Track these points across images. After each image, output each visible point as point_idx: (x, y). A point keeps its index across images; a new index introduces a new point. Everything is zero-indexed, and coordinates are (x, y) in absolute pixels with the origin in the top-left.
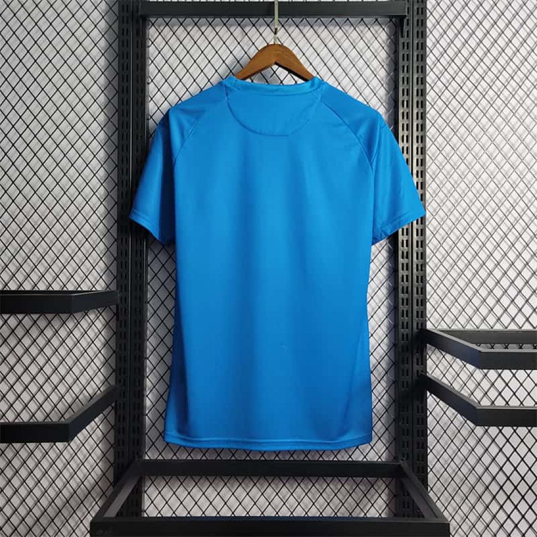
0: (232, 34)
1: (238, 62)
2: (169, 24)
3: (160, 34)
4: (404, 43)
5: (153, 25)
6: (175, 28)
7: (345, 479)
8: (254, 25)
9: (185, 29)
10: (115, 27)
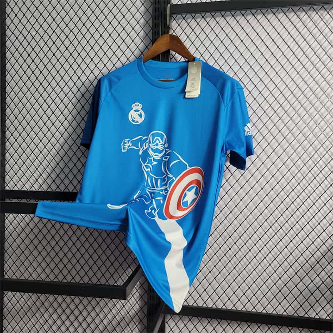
2: (185, 18)
3: (179, 25)
5: (174, 19)
6: (189, 21)
7: (312, 330)
9: (195, 20)
10: (150, 22)
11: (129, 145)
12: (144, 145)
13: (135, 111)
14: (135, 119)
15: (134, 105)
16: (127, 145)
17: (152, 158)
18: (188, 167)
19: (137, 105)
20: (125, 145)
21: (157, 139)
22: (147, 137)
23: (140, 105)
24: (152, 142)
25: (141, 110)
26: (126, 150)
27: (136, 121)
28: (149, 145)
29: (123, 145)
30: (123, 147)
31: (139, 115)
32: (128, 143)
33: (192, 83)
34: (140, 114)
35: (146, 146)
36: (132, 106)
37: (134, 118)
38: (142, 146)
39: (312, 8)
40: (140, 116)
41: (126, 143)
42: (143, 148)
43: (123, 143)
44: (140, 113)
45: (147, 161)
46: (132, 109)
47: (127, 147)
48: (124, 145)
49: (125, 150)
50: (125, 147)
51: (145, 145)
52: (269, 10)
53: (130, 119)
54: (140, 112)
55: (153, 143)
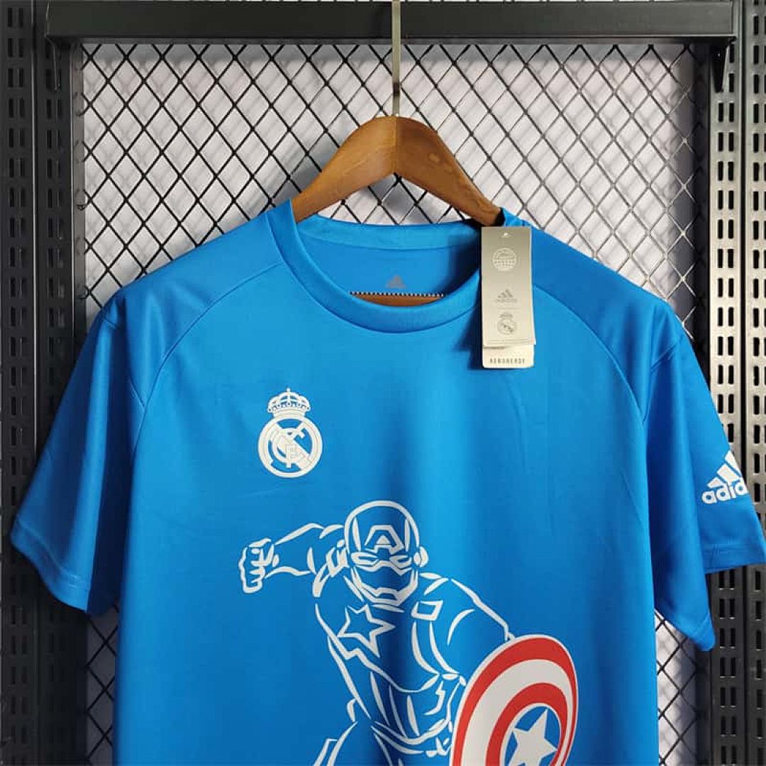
0: (290, 83)
1: (307, 153)
2: (131, 57)
3: (108, 81)
4: (721, 106)
5: (90, 58)
8: (345, 61)
9: (172, 70)
11: (267, 563)
12: (329, 557)
13: (285, 424)
14: (284, 456)
15: (277, 400)
16: (261, 563)
17: (366, 608)
18: (507, 634)
19: (289, 400)
20: (254, 563)
21: (378, 534)
22: (340, 526)
23: (300, 399)
24: (358, 546)
25: (308, 421)
26: (260, 585)
27: (289, 466)
28: (349, 557)
29: (245, 564)
30: (247, 574)
31: (297, 439)
32: (265, 558)
33: (502, 312)
34: (302, 435)
35: (336, 564)
36: (271, 405)
37: (280, 452)
38: (320, 562)
39: (580, 49)
40: (305, 443)
41: (256, 557)
42: (327, 571)
43: (244, 557)
44: (304, 431)
45: (348, 621)
46: (272, 417)
47: (262, 572)
48: (249, 567)
49: (256, 584)
50: (253, 572)
51: (334, 557)
52: (437, 48)
53: (267, 461)
54: (301, 427)
55: (363, 551)
